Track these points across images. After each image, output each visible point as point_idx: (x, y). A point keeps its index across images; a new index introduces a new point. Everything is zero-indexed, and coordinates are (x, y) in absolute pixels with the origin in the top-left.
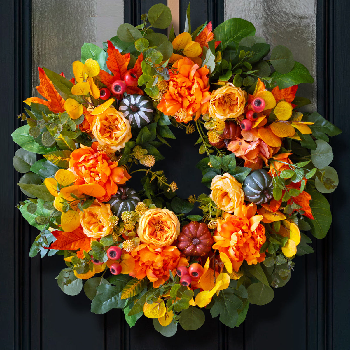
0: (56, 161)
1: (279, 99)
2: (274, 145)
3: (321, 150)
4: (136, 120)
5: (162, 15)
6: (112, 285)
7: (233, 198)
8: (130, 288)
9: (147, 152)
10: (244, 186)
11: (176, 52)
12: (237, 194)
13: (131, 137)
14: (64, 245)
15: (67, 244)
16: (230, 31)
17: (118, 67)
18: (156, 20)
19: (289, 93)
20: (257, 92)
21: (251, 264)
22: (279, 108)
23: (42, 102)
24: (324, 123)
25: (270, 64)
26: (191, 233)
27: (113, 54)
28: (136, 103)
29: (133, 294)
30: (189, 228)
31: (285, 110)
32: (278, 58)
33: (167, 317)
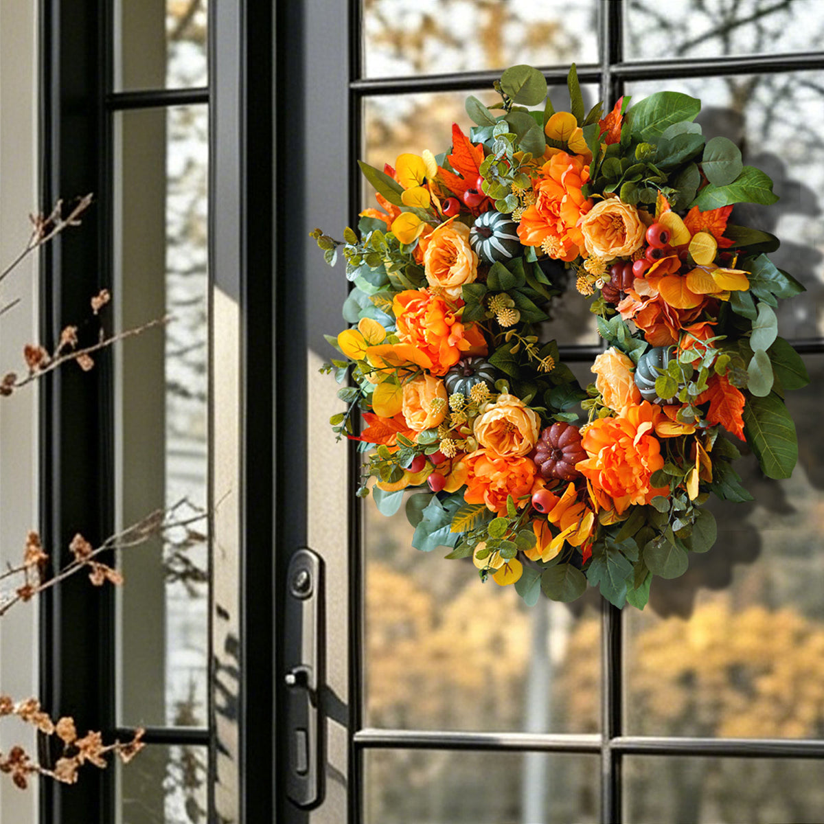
0: (385, 306)
1: (699, 227)
2: (679, 305)
3: (764, 320)
4: (485, 250)
5: (527, 82)
6: (445, 509)
7: (615, 389)
8: (466, 518)
9: (514, 304)
10: (634, 371)
11: (552, 142)
12: (622, 384)
13: (475, 276)
14: (380, 437)
15: (383, 436)
16: (652, 113)
17: (476, 166)
18: (517, 91)
19: (716, 219)
20: (660, 214)
21: (636, 504)
22: (695, 244)
23: (381, 216)
24: (773, 275)
25: (701, 170)
26: (549, 440)
27: (463, 145)
28: (490, 224)
29: (470, 527)
30: (549, 431)
31: (705, 247)
32: (715, 160)
33: (509, 571)
